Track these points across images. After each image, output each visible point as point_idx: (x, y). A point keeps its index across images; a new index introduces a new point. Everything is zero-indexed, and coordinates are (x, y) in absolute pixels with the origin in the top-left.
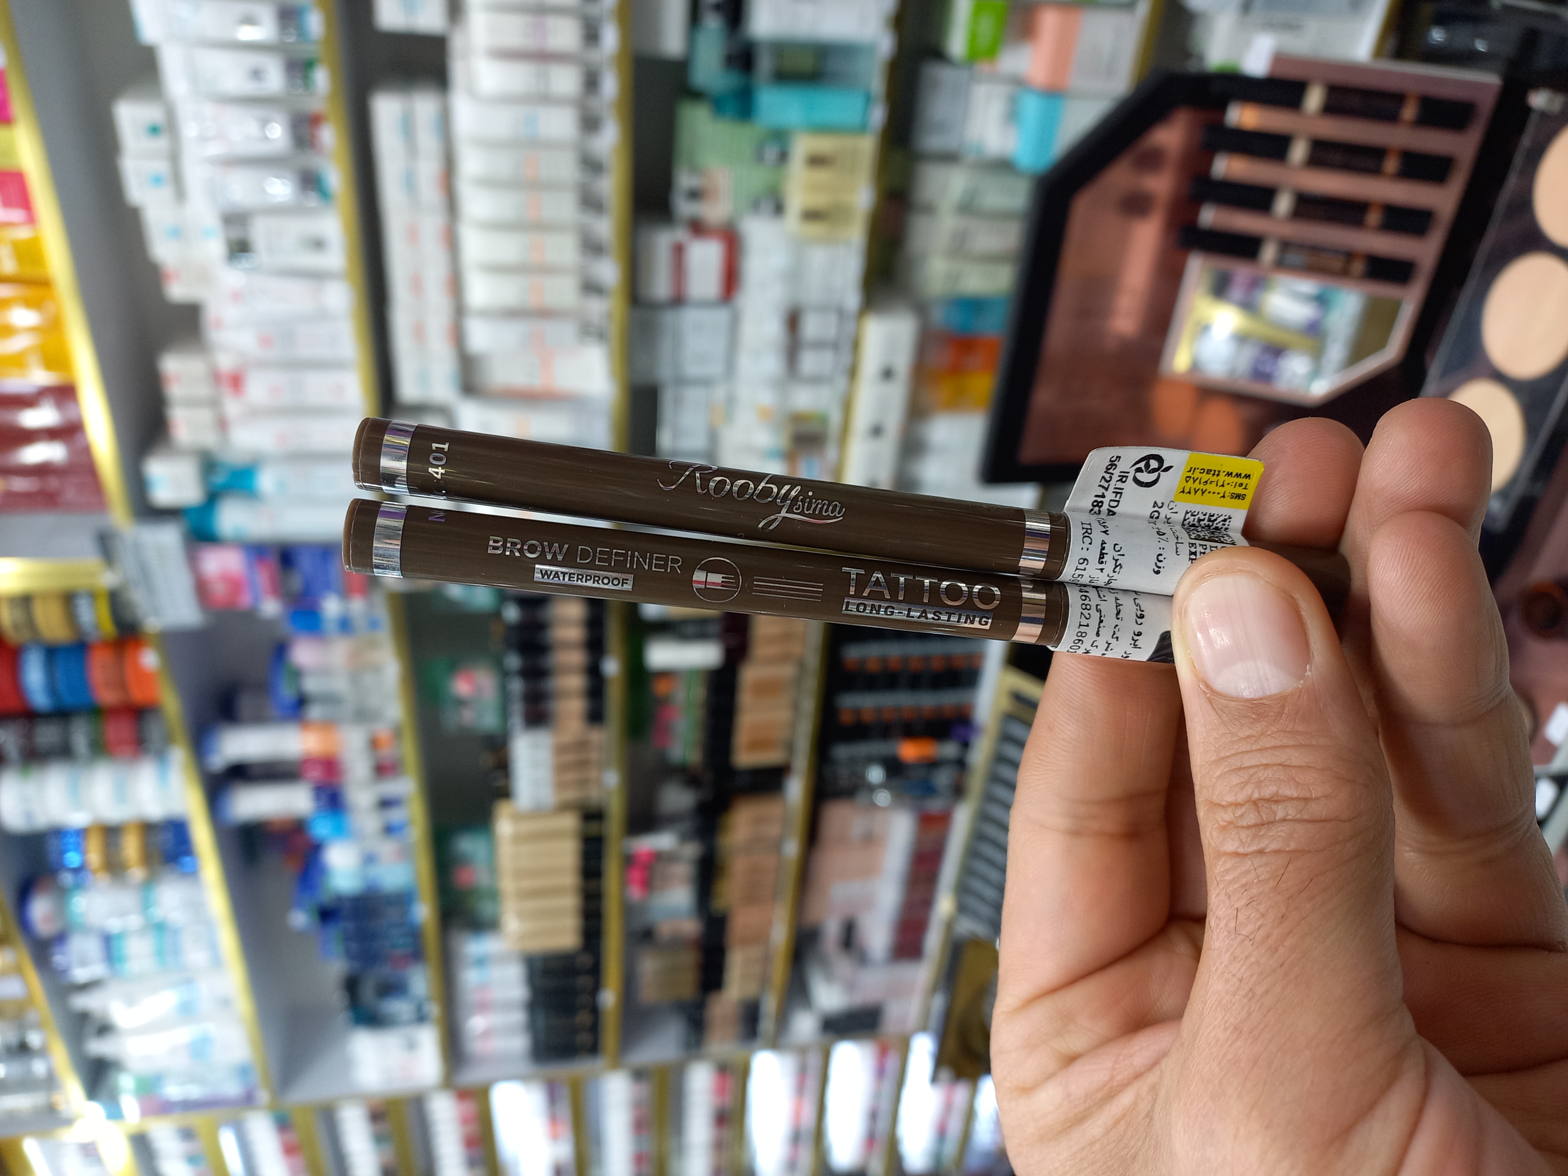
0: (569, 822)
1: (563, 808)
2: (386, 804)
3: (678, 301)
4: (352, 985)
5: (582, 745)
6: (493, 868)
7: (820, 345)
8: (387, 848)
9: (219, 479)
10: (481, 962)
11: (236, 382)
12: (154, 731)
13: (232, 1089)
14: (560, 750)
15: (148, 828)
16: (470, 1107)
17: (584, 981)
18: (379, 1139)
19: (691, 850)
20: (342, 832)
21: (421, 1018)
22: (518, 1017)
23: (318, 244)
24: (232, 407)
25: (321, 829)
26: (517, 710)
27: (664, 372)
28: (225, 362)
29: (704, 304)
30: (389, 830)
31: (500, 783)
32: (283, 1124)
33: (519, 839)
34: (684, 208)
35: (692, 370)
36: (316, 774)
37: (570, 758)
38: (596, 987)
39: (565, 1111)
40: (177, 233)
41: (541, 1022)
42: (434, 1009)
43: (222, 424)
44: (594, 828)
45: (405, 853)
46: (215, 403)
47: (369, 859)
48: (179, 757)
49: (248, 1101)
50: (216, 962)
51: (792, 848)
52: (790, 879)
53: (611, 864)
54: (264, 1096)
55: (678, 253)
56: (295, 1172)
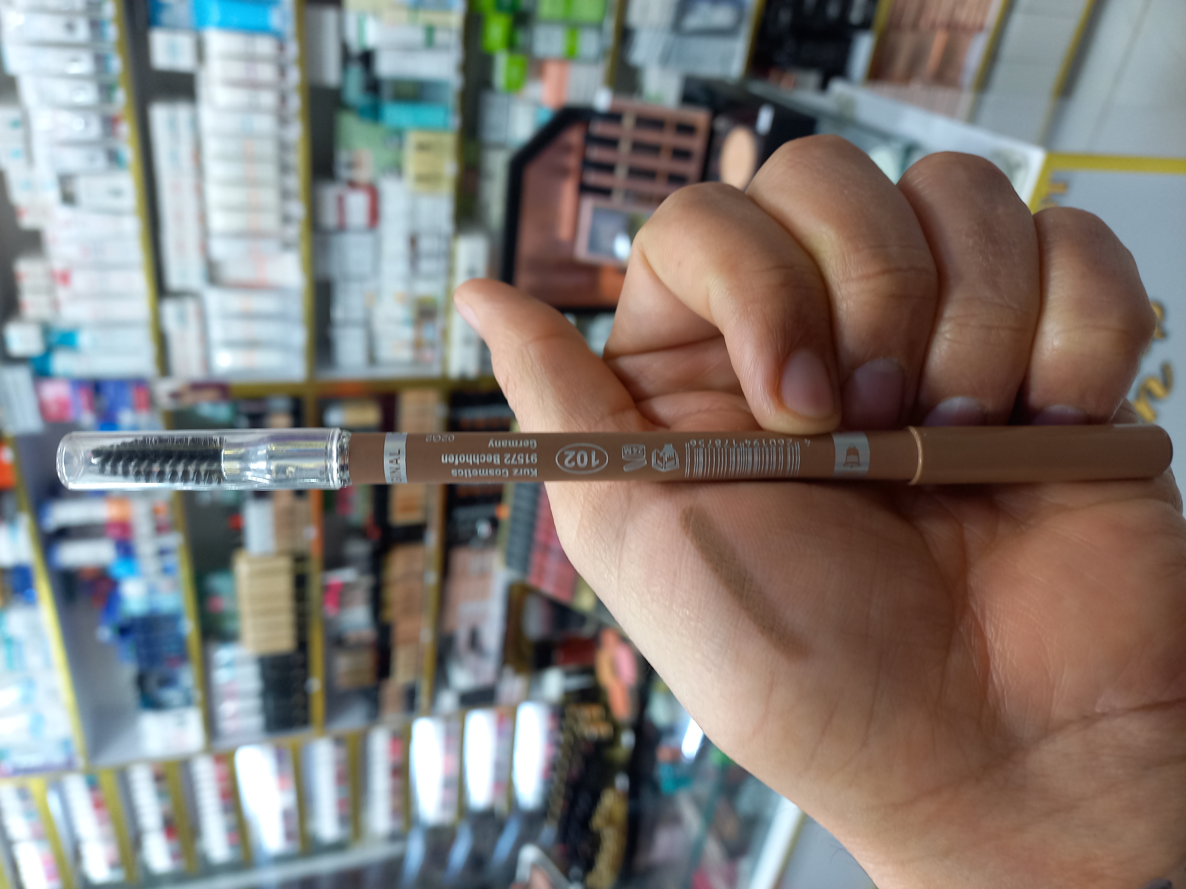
0: (285, 563)
1: (280, 553)
2: (163, 552)
3: (342, 228)
4: (141, 681)
5: (291, 511)
6: (234, 595)
7: (431, 256)
8: (164, 584)
9: (54, 339)
10: (229, 664)
11: (65, 278)
12: (9, 506)
13: (58, 757)
14: (278, 514)
15: (3, 572)
16: (222, 768)
17: (296, 673)
18: (161, 794)
19: (366, 581)
20: (134, 572)
21: (188, 702)
22: (255, 703)
23: (117, 193)
24: (62, 293)
25: (119, 570)
27: (335, 272)
28: (58, 265)
29: (359, 230)
30: (166, 571)
32: (93, 785)
33: (252, 575)
34: (344, 173)
35: (353, 270)
36: (117, 532)
37: (285, 520)
38: (306, 677)
39: (289, 769)
40: (29, 185)
41: (271, 703)
42: (197, 695)
43: (55, 305)
44: (301, 568)
45: (175, 586)
46: (50, 291)
47: (152, 591)
48: (24, 521)
49: (69, 767)
50: (48, 665)
51: (432, 578)
52: (431, 599)
53: (314, 591)
54: (80, 762)
55: (341, 201)
56: (101, 822)
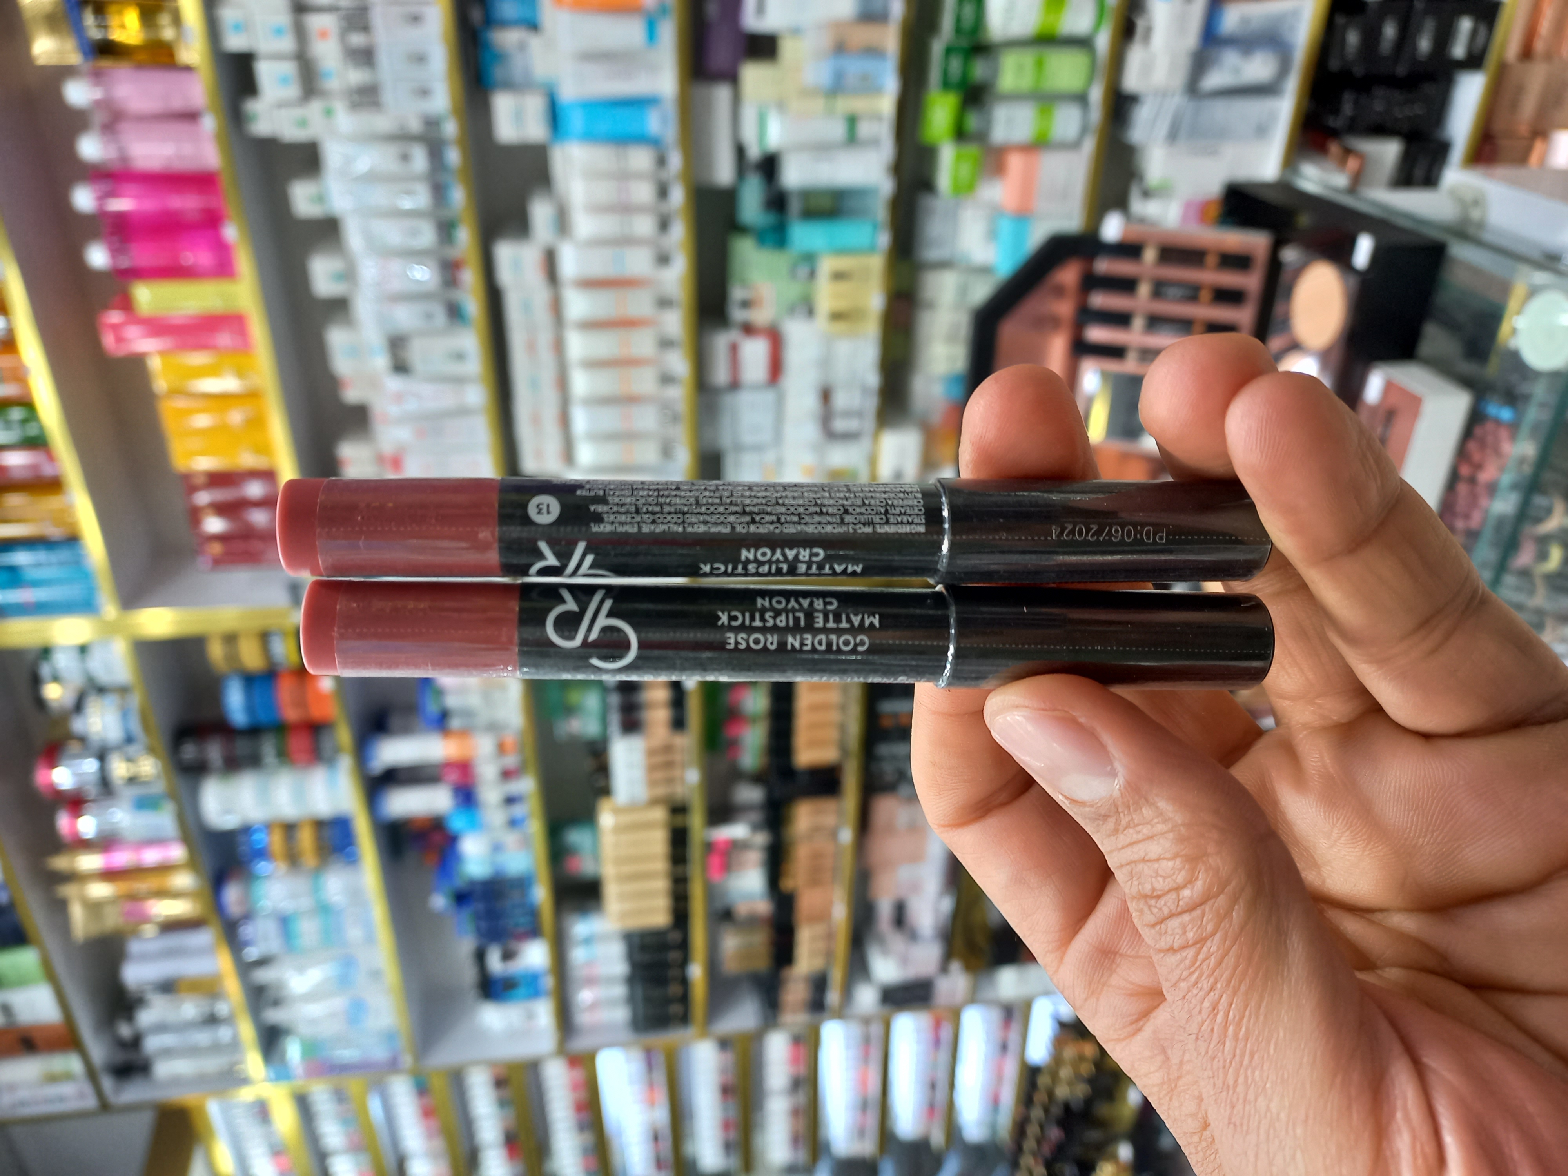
0: (659, 814)
1: (654, 802)
2: (510, 800)
3: (735, 385)
4: (481, 960)
5: (668, 749)
6: (596, 857)
7: (848, 412)
8: (511, 839)
10: (588, 941)
11: (396, 461)
12: (326, 744)
13: (381, 1053)
14: (651, 753)
15: (320, 825)
16: (578, 1074)
17: (674, 956)
18: (502, 1103)
19: (762, 839)
20: (476, 825)
22: (619, 991)
23: (460, 356)
25: (457, 823)
26: (615, 720)
27: (725, 441)
28: (388, 445)
29: (756, 387)
30: (513, 823)
31: (601, 783)
32: (422, 1089)
33: (619, 829)
34: (737, 314)
35: (747, 438)
36: (453, 776)
37: (660, 759)
38: (685, 962)
39: (661, 1077)
40: (355, 351)
41: (639, 992)
42: (549, 982)
44: (679, 821)
45: (525, 842)
47: (497, 848)
48: (346, 763)
49: (393, 1066)
50: (370, 939)
51: (847, 836)
52: (847, 863)
53: (695, 851)
54: (407, 1060)
55: (734, 349)
56: (430, 1135)
